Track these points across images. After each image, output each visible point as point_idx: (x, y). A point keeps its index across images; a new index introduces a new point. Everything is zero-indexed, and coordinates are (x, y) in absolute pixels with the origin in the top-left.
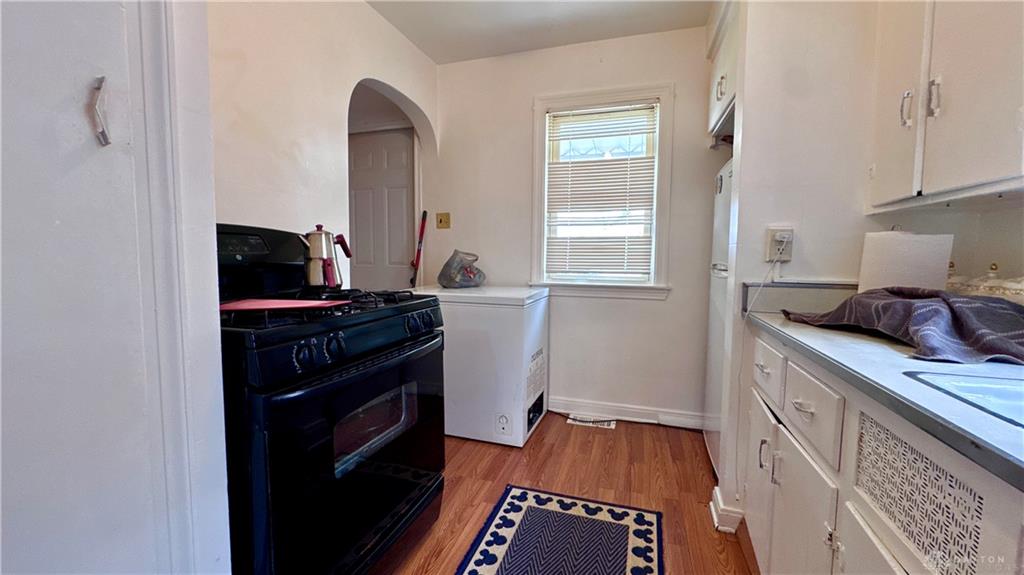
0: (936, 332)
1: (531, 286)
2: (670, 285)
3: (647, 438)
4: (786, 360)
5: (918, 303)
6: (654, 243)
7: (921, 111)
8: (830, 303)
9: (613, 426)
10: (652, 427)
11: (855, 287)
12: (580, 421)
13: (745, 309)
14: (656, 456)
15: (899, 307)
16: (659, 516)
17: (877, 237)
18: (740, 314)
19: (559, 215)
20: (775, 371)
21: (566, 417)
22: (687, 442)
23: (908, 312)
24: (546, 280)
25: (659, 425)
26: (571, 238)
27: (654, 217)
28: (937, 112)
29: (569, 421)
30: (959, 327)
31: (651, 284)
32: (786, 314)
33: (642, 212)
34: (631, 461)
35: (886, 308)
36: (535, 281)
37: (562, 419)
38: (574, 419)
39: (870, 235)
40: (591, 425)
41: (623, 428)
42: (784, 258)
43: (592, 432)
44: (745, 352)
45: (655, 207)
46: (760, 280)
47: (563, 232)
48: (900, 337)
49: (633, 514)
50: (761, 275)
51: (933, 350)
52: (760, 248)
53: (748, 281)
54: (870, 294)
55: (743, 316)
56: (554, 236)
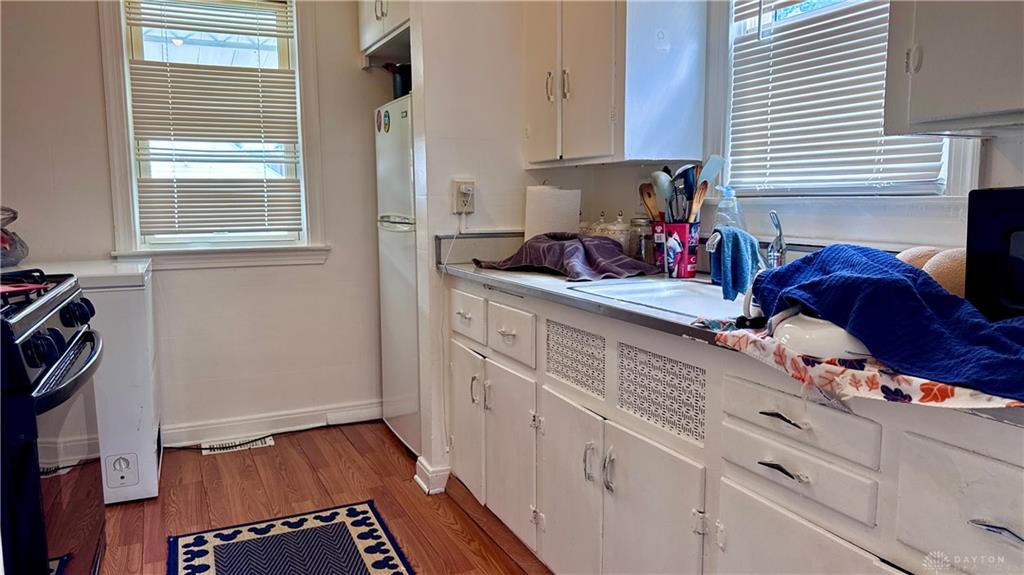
0: (577, 263)
1: (115, 258)
2: (329, 244)
3: (322, 443)
4: (487, 301)
5: (567, 243)
6: (302, 188)
7: (559, 93)
8: (509, 249)
9: (270, 442)
10: (323, 432)
11: (522, 234)
12: (220, 449)
13: (439, 262)
14: (340, 456)
15: (557, 247)
16: (371, 503)
17: (536, 190)
18: (435, 268)
19: (153, 144)
20: (477, 315)
21: (198, 449)
22: (370, 436)
23: (562, 249)
24: (141, 248)
25: (328, 427)
26: (179, 181)
27: (301, 154)
28: (568, 95)
29: (204, 452)
30: (589, 260)
31: (304, 243)
32: (477, 263)
33: (283, 147)
34: (314, 469)
35: (549, 249)
36: (121, 249)
37: (191, 455)
38: (211, 449)
39: (530, 188)
40: (239, 448)
41: (284, 441)
42: (470, 210)
43: (245, 457)
44: (444, 305)
45: (300, 140)
46: (453, 232)
47: (159, 171)
48: (560, 271)
49: (343, 511)
50: (451, 227)
51: (578, 274)
52: (448, 201)
53: (440, 234)
54: (537, 238)
55: (438, 268)
56: (147, 177)
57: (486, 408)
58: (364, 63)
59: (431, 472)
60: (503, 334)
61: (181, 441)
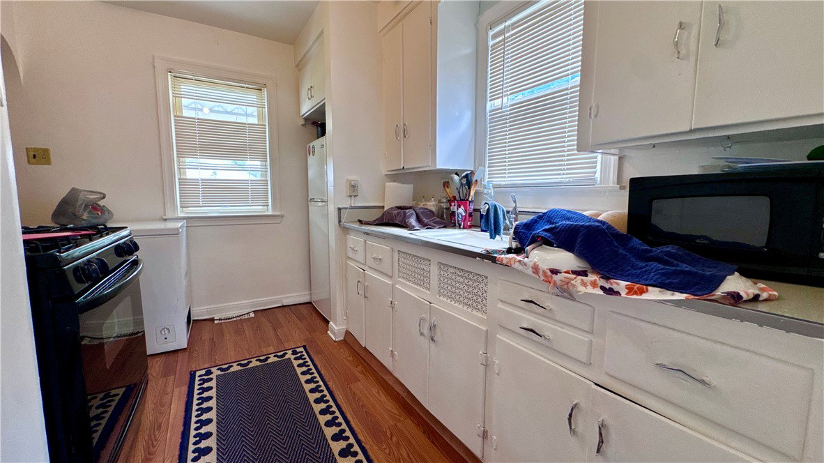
0: (413, 221)
1: (166, 220)
2: (283, 213)
3: (280, 316)
4: (365, 241)
5: (407, 211)
6: (269, 184)
7: (402, 135)
8: (376, 214)
9: (252, 315)
10: (281, 309)
11: (383, 207)
12: (225, 319)
13: (340, 221)
14: (289, 322)
15: (402, 213)
16: (304, 347)
17: (390, 185)
18: (338, 224)
19: (187, 160)
20: (360, 248)
21: (212, 320)
22: (304, 310)
23: (405, 214)
24: (181, 215)
25: (283, 306)
26: (202, 180)
27: (269, 167)
28: (407, 136)
29: (216, 322)
30: (419, 220)
31: (270, 212)
32: (360, 221)
33: (259, 163)
34: (275, 329)
35: (398, 214)
36: (169, 215)
37: (210, 323)
38: (220, 320)
39: (388, 184)
40: (235, 319)
41: (260, 314)
42: (356, 194)
43: (238, 324)
44: (343, 244)
45: (268, 160)
46: (348, 206)
47: (191, 174)
48: (404, 225)
49: (290, 352)
50: (346, 204)
51: (414, 227)
52: (345, 190)
53: (341, 207)
54: (391, 209)
55: (339, 224)
56: (184, 177)
57: (365, 297)
58: (303, 122)
59: (336, 330)
60: (375, 259)
61: (202, 316)
